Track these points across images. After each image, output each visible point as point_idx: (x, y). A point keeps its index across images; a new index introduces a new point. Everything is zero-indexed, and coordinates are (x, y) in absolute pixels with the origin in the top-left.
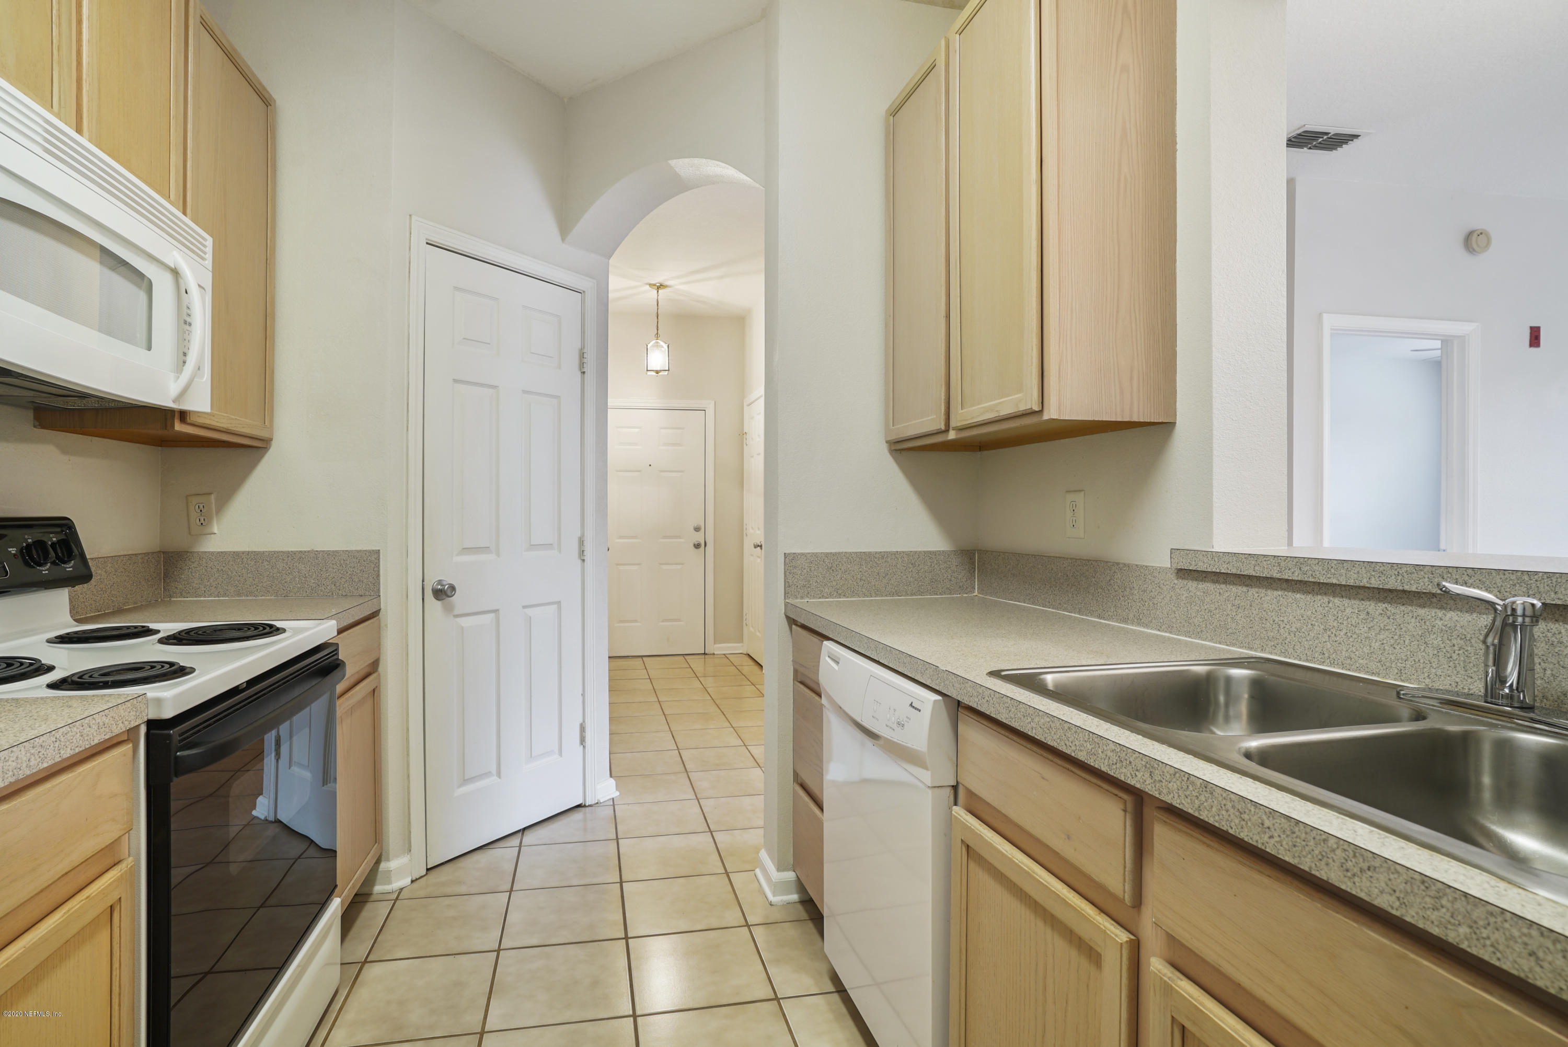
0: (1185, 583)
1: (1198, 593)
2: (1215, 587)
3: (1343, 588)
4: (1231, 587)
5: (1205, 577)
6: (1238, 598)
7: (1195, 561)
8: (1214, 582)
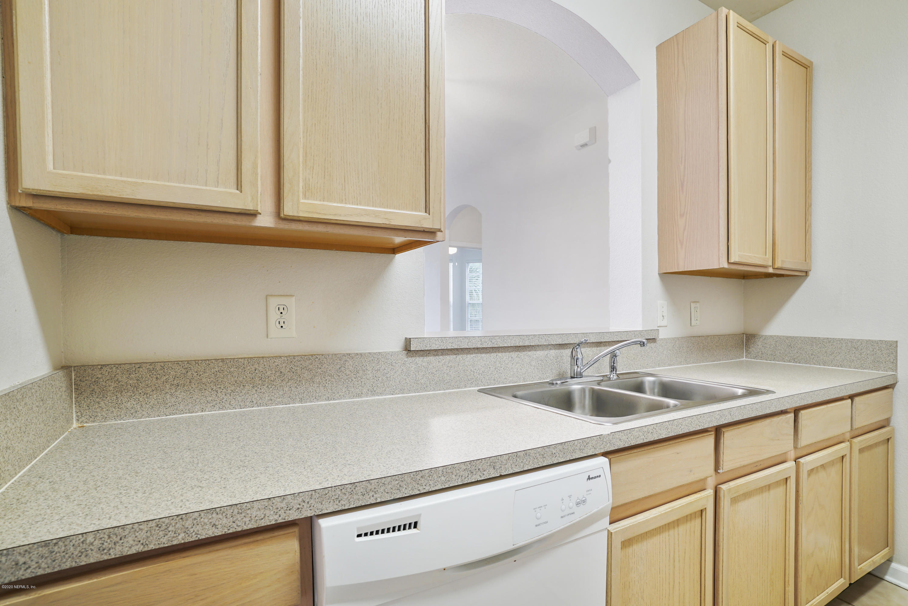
0: (414, 359)
1: (424, 364)
2: (435, 358)
3: (502, 348)
4: (446, 356)
5: (429, 353)
6: (450, 362)
7: (430, 344)
8: (435, 355)
